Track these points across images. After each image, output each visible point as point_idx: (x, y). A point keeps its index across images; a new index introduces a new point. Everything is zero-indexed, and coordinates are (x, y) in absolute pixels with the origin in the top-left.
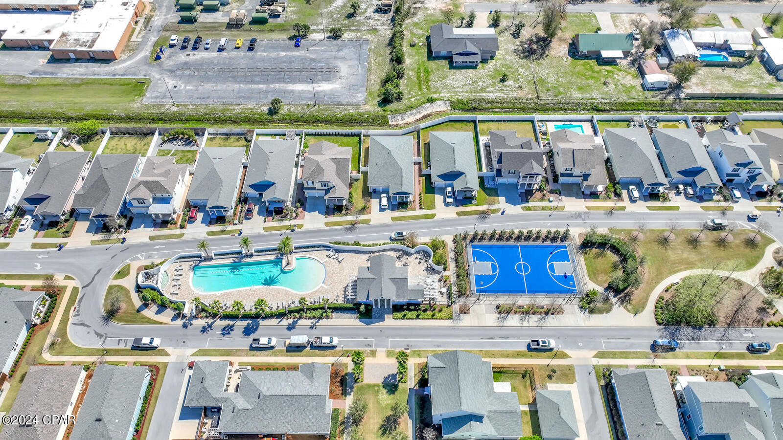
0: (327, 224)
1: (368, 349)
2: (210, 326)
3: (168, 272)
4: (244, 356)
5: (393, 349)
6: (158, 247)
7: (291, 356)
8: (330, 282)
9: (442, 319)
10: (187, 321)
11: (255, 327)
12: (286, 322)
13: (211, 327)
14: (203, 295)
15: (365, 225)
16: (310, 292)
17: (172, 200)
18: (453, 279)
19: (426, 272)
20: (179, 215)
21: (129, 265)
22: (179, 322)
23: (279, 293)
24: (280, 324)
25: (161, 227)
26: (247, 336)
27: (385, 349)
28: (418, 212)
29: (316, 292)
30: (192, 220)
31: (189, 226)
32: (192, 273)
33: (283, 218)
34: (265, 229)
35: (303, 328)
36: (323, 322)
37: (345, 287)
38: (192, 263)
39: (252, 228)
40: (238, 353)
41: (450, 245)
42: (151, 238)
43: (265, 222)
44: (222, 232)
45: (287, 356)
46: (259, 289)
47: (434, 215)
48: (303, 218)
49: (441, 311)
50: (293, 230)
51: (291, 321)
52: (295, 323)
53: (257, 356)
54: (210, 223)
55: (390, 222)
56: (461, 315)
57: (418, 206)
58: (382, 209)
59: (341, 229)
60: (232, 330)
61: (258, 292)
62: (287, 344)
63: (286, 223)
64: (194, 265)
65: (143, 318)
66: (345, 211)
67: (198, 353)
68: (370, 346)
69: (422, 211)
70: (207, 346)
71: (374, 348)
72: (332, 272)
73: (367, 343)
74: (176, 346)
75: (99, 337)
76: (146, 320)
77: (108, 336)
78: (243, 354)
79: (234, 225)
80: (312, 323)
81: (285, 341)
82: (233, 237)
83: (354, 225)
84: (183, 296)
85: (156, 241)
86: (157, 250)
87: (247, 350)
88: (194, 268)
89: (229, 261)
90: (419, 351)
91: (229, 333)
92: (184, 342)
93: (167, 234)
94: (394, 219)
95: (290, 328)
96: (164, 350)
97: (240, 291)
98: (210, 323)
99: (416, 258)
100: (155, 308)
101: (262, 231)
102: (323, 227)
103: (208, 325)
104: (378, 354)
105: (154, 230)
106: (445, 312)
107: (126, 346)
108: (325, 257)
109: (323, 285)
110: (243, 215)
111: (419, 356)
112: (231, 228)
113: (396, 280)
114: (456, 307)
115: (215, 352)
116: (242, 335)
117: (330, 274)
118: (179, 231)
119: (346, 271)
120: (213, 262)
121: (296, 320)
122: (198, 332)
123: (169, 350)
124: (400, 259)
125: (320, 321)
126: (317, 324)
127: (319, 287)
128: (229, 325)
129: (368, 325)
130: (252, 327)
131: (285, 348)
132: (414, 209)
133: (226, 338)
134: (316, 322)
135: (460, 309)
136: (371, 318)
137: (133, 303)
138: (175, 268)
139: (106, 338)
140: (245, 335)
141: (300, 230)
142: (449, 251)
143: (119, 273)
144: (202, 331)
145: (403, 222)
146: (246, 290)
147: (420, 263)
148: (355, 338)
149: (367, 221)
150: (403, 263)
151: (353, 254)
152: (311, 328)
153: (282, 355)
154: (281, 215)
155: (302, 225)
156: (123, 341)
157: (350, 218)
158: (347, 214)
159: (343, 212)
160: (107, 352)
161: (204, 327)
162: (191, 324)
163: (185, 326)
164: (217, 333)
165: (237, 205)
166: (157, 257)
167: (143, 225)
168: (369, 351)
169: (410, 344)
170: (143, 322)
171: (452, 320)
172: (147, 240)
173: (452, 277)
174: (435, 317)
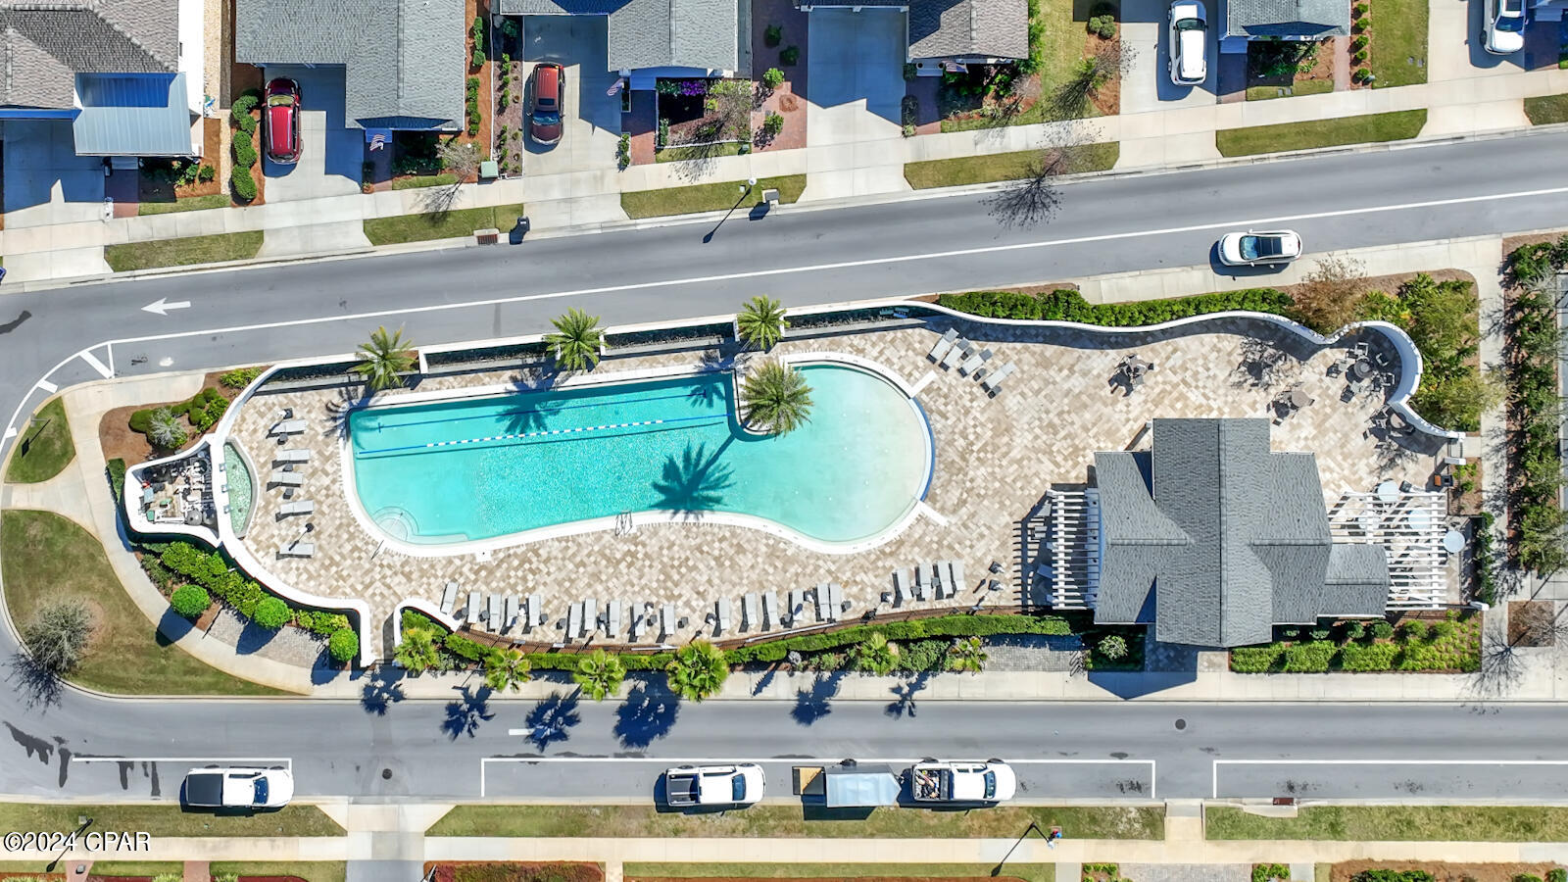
0: (915, 173)
1: (1132, 803)
2: (478, 703)
3: (244, 450)
4: (637, 835)
5: (1230, 803)
6: (158, 307)
7: (826, 834)
8: (954, 495)
9: (1432, 669)
10: (380, 683)
11: (662, 708)
12: (785, 688)
13: (482, 709)
14: (419, 562)
15: (1094, 179)
16: (876, 542)
17: (173, 87)
18: (1492, 479)
19: (1373, 440)
20: (212, 129)
21: (57, 406)
22: (346, 688)
23: (740, 549)
24: (767, 692)
25: (145, 196)
26: (634, 749)
27: (1196, 802)
28: (1347, 103)
29: (900, 543)
30: (279, 156)
31: (271, 186)
32: (345, 451)
33: (706, 143)
34: (633, 202)
35: (859, 711)
36: (940, 688)
37: (1025, 521)
38: (333, 396)
39: (569, 201)
40: (615, 822)
41: (1491, 293)
42: (119, 257)
43: (622, 166)
44: (436, 221)
45: (810, 833)
46: (655, 530)
47: (1419, 117)
48: (801, 142)
49: (1432, 635)
50: (760, 211)
51: (807, 681)
52: (826, 689)
53: (693, 834)
54: (370, 174)
55: (1210, 157)
56: (1516, 651)
57: (1342, 69)
58: (1171, 88)
59: (984, 202)
60: (572, 721)
61: (653, 546)
62: (803, 784)
63: (726, 168)
64: (346, 406)
65: (193, 671)
66: (998, 97)
67: (454, 823)
68: (1137, 788)
69: (1364, 93)
70: (483, 796)
71: (1153, 802)
72: (961, 443)
73: (1124, 778)
74: (360, 794)
75: (36, 754)
76: (209, 679)
77: (71, 747)
78: (634, 824)
79: (482, 180)
80: (897, 690)
81: (796, 773)
82: (489, 248)
83: (1040, 178)
84: (333, 562)
85: (144, 275)
86: (156, 323)
87: (646, 808)
88: (347, 423)
89: (499, 385)
90: (1338, 810)
91: (560, 736)
92: (387, 775)
93: (182, 232)
94: (1231, 142)
95: (809, 709)
96: (312, 808)
97: (574, 539)
98: (474, 690)
99: (1333, 370)
100: (228, 626)
101: (617, 214)
102: (892, 187)
103: (468, 698)
104: (1173, 824)
105: (117, 215)
106: (1452, 643)
107: (156, 792)
108: (921, 361)
109: (925, 508)
110: (513, 120)
111: (1335, 831)
112: (469, 197)
113: (1276, 550)
114: (1496, 616)
115: (519, 821)
116: (617, 744)
117: (952, 455)
118: (231, 220)
119: (1022, 440)
120: (429, 392)
121: (827, 675)
122: (433, 730)
123: (336, 808)
124: (1259, 377)
125: (929, 681)
126: (917, 695)
127: (911, 519)
128: (555, 697)
129: (1126, 698)
130: (653, 707)
131: (796, 802)
132: (1325, 86)
133: (552, 758)
134: (913, 687)
135: (1514, 626)
136: (1142, 670)
137: (131, 602)
138: (264, 424)
139: (65, 756)
140: (628, 742)
141: (789, 209)
142: (1484, 326)
143: (25, 447)
144: (447, 725)
145: (1272, 159)
146: (599, 536)
147: (1347, 395)
148: (1075, 755)
149: (1101, 156)
150: (1274, 393)
151: (1051, 350)
152: (894, 709)
153: (788, 832)
154: (694, 123)
155: (799, 182)
156: (139, 770)
157: (1025, 137)
158: (1006, 117)
159: (989, 105)
160: (87, 821)
161: (453, 709)
162: (398, 696)
163: (374, 703)
164: (513, 732)
165: (474, 69)
166: (167, 362)
167: (57, 189)
168: (1133, 815)
169: (1298, 780)
170: (197, 689)
171: (1475, 676)
172: (97, 267)
173: (1486, 466)
174: (1409, 663)
